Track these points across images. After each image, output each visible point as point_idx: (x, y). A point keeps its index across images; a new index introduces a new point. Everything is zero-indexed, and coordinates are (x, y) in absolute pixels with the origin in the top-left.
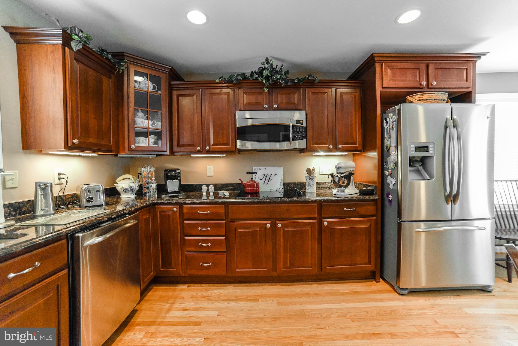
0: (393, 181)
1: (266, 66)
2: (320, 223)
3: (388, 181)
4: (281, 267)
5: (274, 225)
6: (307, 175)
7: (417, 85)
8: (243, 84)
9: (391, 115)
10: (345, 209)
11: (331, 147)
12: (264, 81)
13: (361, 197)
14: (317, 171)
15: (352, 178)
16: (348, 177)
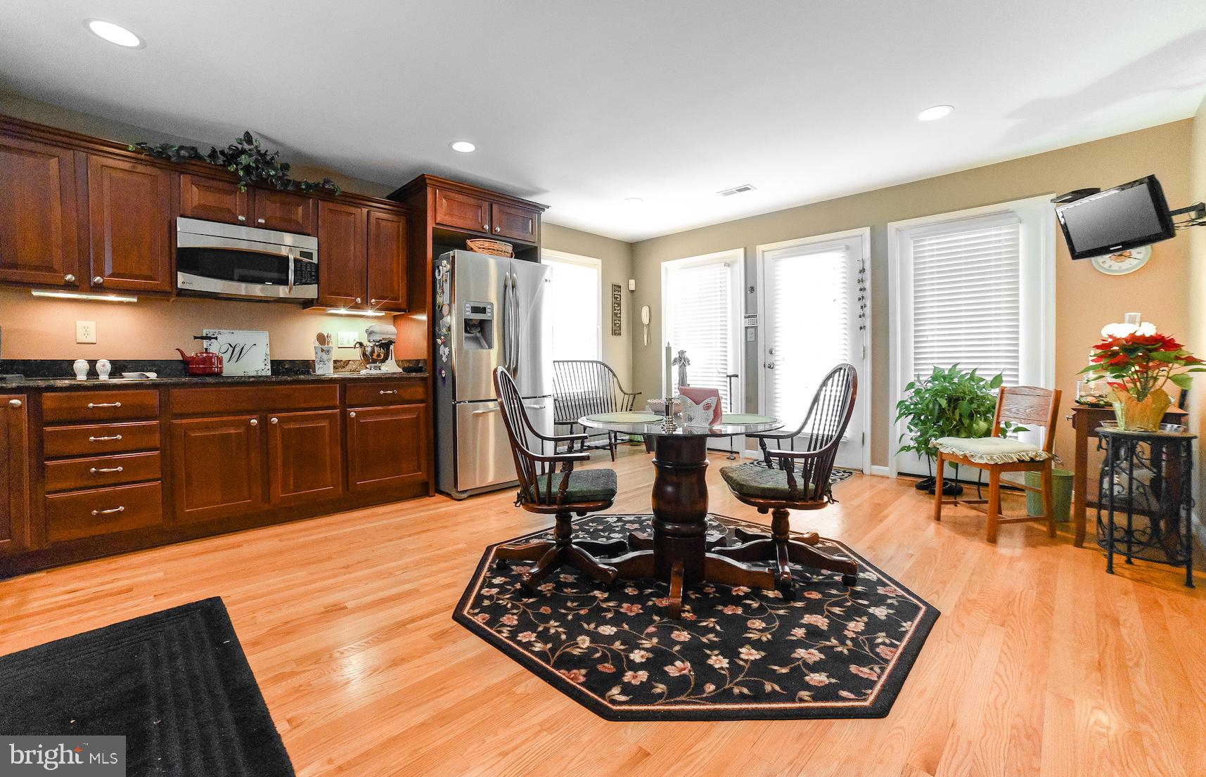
0: (447, 350)
1: (246, 147)
2: (345, 415)
3: (441, 352)
4: (278, 493)
5: (264, 422)
6: (317, 344)
7: (478, 227)
8: (192, 168)
9: (445, 262)
10: (382, 392)
11: (359, 300)
12: (241, 173)
13: (406, 375)
14: (333, 339)
15: (392, 347)
16: (386, 345)
